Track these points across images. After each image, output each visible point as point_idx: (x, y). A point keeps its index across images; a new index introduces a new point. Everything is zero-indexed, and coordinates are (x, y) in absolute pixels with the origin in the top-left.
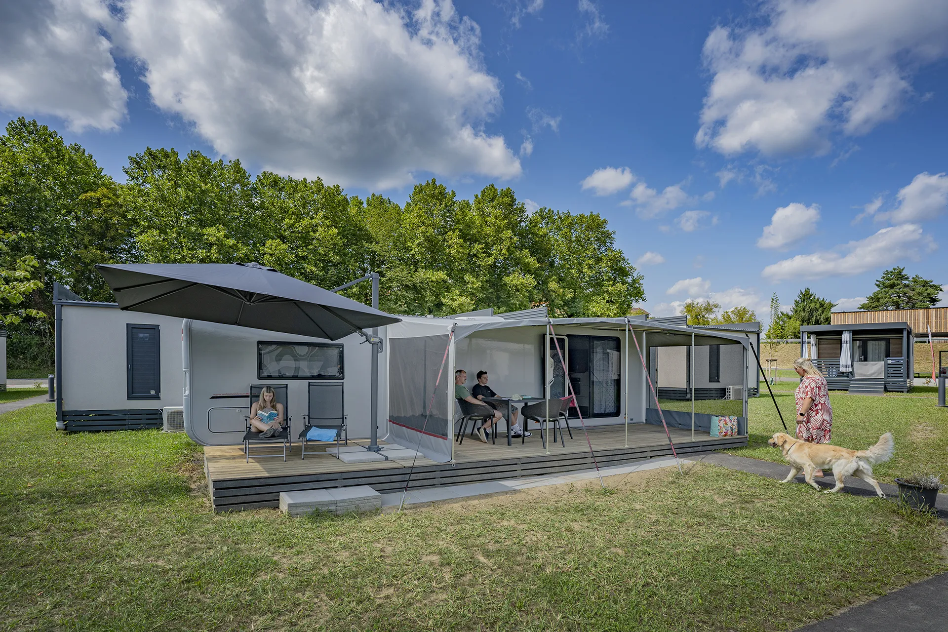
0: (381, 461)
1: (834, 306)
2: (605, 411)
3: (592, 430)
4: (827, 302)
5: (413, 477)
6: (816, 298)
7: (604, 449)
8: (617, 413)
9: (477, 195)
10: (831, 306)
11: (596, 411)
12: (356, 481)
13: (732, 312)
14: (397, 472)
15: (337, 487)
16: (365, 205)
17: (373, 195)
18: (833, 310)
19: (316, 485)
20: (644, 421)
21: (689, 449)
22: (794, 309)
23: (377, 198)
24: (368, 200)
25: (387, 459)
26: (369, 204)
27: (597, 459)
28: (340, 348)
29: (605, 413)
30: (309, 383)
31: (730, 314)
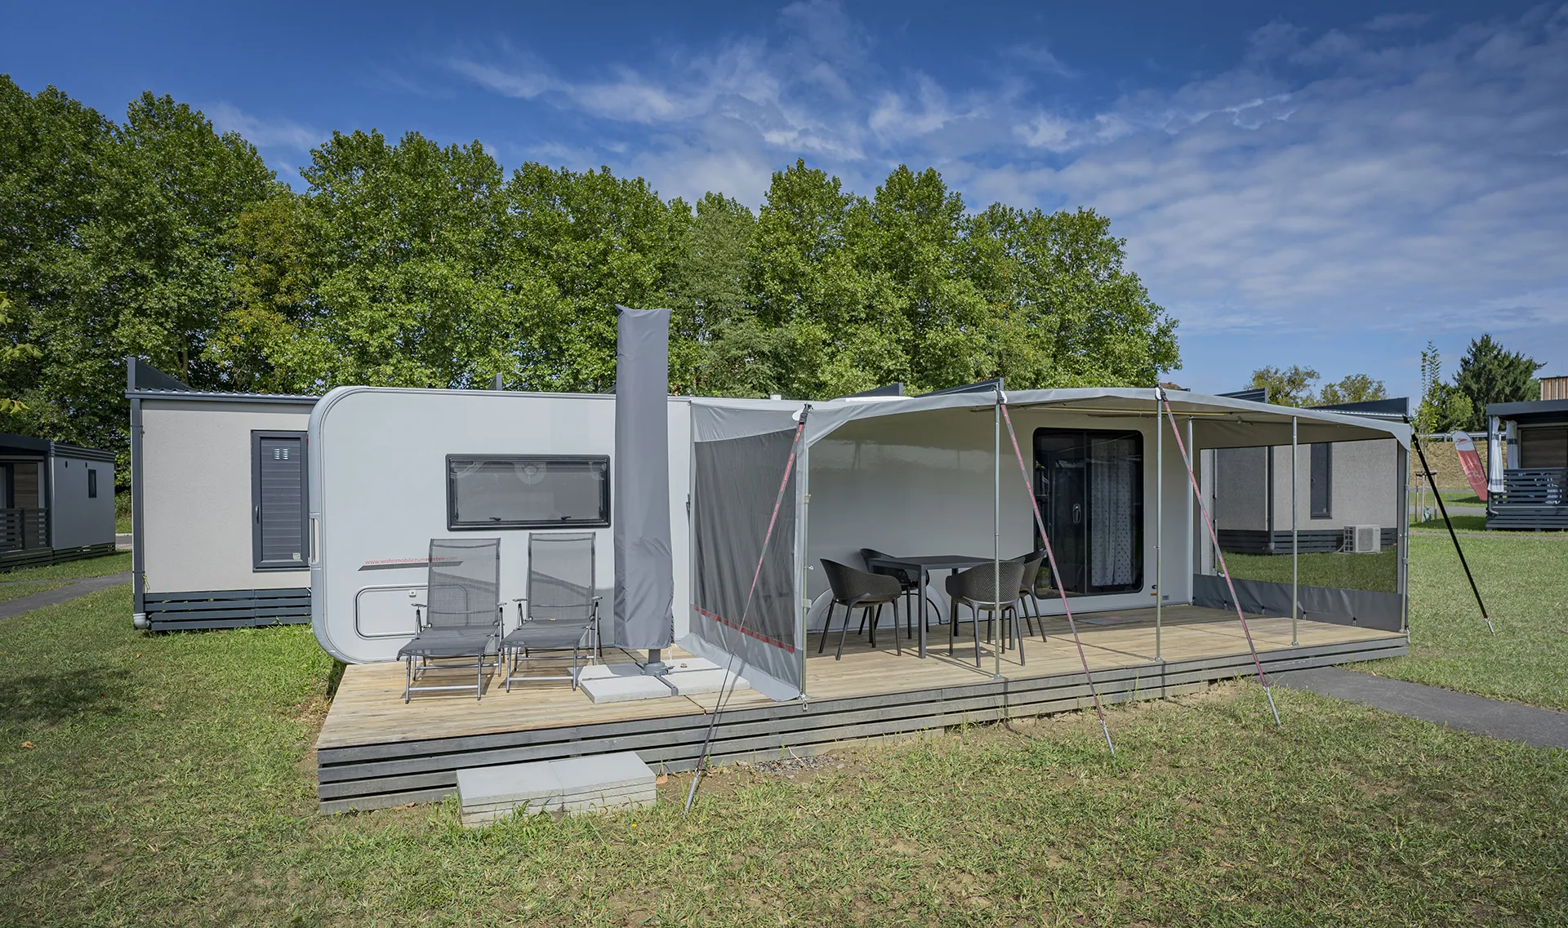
0: (662, 698)
1: (1537, 367)
2: (1114, 580)
3: (1086, 622)
4: (1524, 359)
5: (722, 732)
6: (1503, 352)
7: (1114, 665)
8: (1137, 585)
9: (880, 188)
10: (1530, 367)
11: (1097, 581)
12: (606, 744)
13: (1341, 385)
14: (691, 722)
15: (568, 757)
16: (694, 213)
17: (708, 195)
18: (1536, 375)
19: (526, 753)
20: (1191, 600)
21: (1288, 663)
22: (1459, 375)
23: (714, 199)
24: (699, 204)
25: (675, 691)
26: (700, 211)
27: (1098, 688)
28: (602, 463)
29: (1113, 585)
30: (531, 534)
31: (1337, 388)
